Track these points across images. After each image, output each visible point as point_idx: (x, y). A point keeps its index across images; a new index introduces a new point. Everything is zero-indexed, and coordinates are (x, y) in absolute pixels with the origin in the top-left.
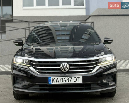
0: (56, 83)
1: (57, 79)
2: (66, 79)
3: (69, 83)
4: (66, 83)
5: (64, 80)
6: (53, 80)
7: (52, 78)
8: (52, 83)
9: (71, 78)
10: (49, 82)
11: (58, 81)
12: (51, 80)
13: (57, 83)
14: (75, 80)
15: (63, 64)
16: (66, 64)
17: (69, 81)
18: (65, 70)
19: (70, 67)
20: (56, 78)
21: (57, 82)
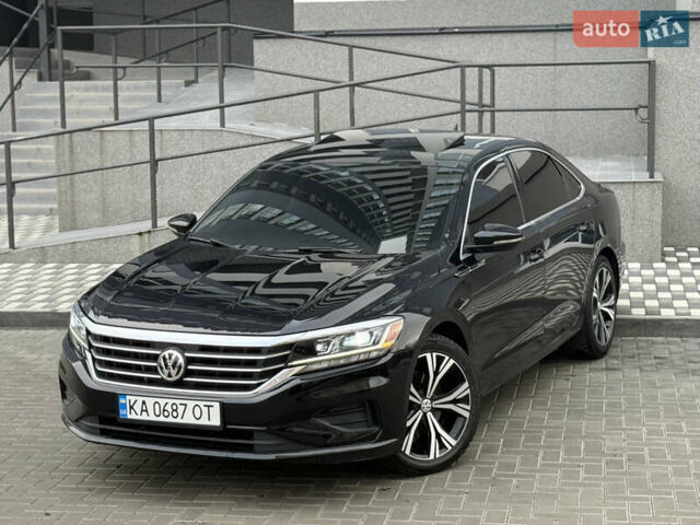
0: (139, 417)
1: (144, 403)
2: (168, 408)
3: (179, 420)
4: (170, 420)
5: (164, 410)
6: (131, 408)
7: (128, 397)
8: (129, 417)
9: (186, 405)
10: (122, 412)
11: (146, 411)
12: (125, 405)
13: (144, 417)
14: (198, 415)
15: (166, 353)
16: (176, 354)
17: (180, 416)
18: (170, 375)
19: (190, 367)
20: (140, 399)
21: (144, 413)
